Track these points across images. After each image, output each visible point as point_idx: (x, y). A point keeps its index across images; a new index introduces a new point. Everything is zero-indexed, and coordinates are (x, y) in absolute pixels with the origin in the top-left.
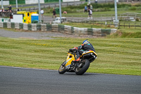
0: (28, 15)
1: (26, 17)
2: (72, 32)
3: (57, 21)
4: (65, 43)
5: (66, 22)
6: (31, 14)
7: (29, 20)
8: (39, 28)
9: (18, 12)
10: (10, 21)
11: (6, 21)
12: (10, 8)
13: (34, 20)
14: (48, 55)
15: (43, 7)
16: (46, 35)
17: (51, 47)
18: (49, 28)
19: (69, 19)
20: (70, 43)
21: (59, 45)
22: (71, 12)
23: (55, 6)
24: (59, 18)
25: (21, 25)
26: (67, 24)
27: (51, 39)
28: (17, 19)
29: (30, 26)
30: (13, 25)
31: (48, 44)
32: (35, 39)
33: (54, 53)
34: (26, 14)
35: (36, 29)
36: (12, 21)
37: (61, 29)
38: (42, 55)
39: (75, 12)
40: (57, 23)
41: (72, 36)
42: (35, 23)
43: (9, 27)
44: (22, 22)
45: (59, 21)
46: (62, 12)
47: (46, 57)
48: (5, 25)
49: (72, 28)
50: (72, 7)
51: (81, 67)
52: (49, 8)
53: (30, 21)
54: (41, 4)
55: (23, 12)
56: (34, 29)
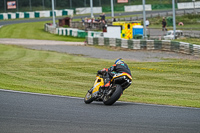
0: (129, 26)
1: (125, 30)
2: (191, 51)
3: (170, 36)
4: (180, 67)
5: (182, 37)
6: (132, 26)
7: (129, 34)
8: (144, 46)
9: (114, 23)
10: (102, 35)
11: (97, 35)
12: (103, 17)
13: (137, 35)
14: (156, 84)
15: (149, 15)
16: (154, 55)
17: (161, 72)
18: (158, 45)
19: (187, 32)
20: (187, 67)
21: (173, 69)
22: (189, 24)
23: (167, 15)
24: (172, 32)
25: (119, 42)
26: (183, 40)
27: (160, 61)
28: (113, 33)
29: (130, 43)
30: (107, 41)
31: (156, 68)
32: (138, 61)
33: (165, 81)
34: (125, 26)
35: (138, 47)
36: (106, 35)
37: (175, 47)
38: (148, 83)
39: (196, 23)
40: (169, 39)
41: (191, 58)
42: (138, 38)
43: (101, 43)
44: (120, 36)
45: (172, 36)
46: (177, 24)
47: (154, 87)
48: (96, 41)
49: (191, 46)
50: (190, 17)
51: (111, 94)
52: (158, 17)
53: (131, 36)
54: (147, 12)
55: (121, 23)
56: (137, 46)
